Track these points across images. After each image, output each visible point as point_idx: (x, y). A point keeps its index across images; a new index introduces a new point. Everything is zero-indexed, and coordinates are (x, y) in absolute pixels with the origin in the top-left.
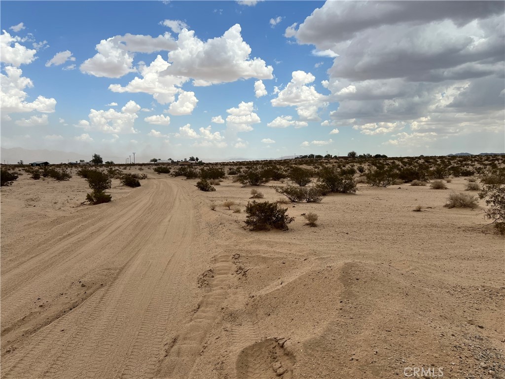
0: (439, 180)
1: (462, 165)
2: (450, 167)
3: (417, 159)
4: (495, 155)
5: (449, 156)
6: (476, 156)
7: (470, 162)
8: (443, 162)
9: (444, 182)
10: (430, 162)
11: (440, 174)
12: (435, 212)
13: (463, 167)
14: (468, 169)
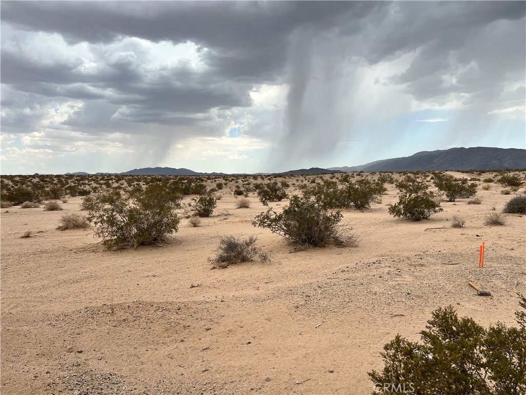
0: (54, 201)
1: (79, 184)
2: (67, 186)
3: (31, 178)
4: (110, 175)
5: (66, 175)
6: (92, 176)
7: (87, 182)
8: (60, 181)
9: (59, 202)
10: (46, 181)
11: (56, 195)
12: (46, 237)
13: (81, 186)
14: (85, 189)
